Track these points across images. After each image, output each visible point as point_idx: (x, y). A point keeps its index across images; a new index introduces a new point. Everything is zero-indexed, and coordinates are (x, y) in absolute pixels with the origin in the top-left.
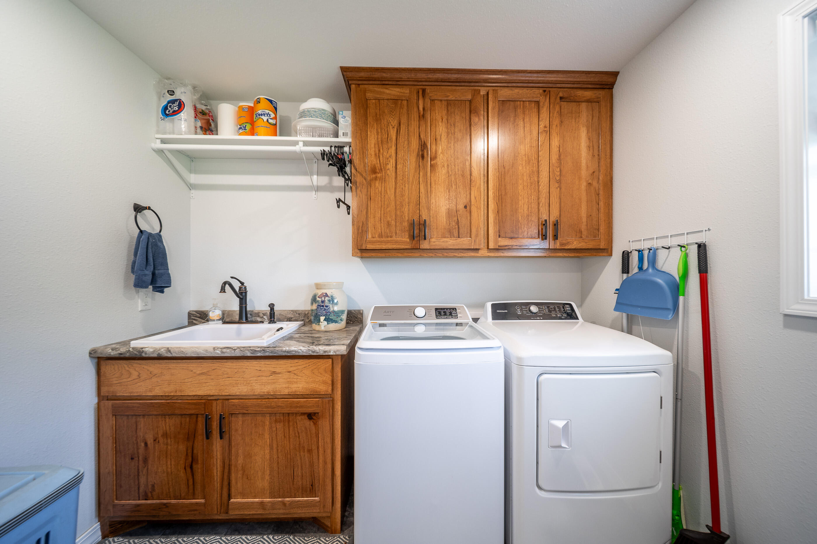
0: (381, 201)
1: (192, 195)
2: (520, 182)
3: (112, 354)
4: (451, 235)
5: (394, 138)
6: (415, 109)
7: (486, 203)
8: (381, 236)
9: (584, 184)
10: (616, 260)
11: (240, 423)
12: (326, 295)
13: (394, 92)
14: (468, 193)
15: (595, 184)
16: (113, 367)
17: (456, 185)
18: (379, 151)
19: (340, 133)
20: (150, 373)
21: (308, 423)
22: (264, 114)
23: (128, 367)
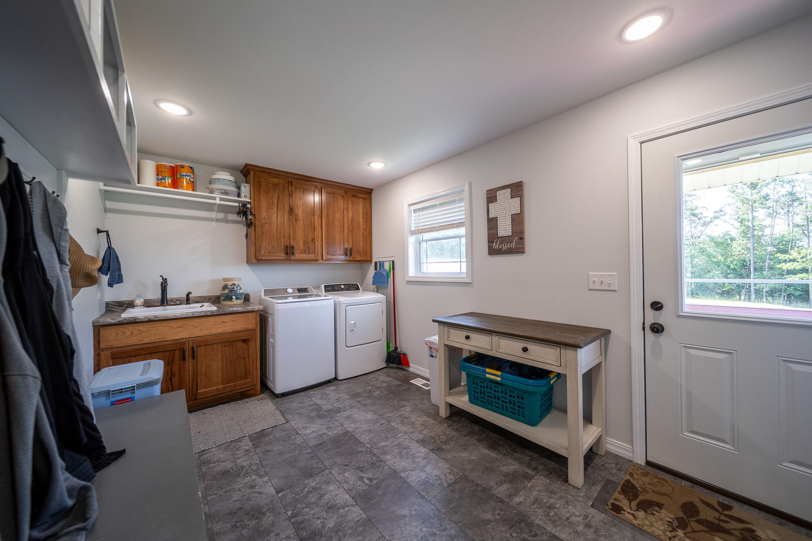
0: (269, 235)
1: (106, 216)
2: (336, 230)
3: (112, 322)
4: (305, 253)
5: (276, 203)
6: (287, 191)
7: (321, 239)
8: (269, 253)
9: (361, 233)
10: (373, 264)
11: (204, 350)
12: (234, 284)
13: (276, 180)
14: (313, 233)
15: (365, 233)
16: (111, 330)
17: (307, 229)
18: (268, 209)
19: (242, 195)
20: (141, 331)
21: (243, 345)
22: (187, 176)
23: (123, 329)
